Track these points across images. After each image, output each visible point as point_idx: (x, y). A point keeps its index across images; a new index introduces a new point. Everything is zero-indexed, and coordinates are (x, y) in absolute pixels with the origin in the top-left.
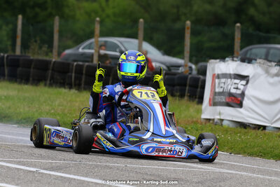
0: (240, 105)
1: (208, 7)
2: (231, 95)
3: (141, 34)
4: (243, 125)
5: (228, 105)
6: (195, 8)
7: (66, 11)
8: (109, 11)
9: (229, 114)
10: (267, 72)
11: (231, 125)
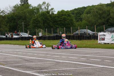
0: (104, 40)
1: (101, 21)
2: (102, 38)
3: (87, 28)
4: (105, 43)
5: (102, 40)
6: (99, 21)
7: (74, 25)
8: (82, 24)
9: (103, 42)
10: (108, 34)
11: (103, 44)
